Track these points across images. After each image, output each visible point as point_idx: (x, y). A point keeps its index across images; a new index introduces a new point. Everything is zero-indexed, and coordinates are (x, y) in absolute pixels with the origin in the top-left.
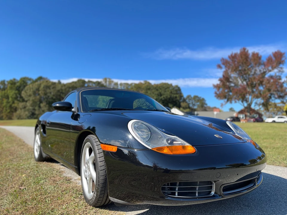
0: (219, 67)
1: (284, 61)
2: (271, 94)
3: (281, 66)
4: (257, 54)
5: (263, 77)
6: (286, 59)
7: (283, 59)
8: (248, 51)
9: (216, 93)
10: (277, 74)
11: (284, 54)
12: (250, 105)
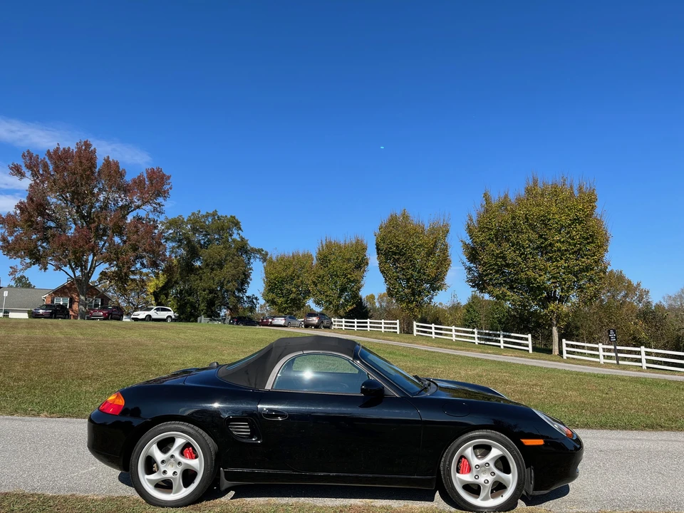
0: (17, 171)
1: (166, 192)
2: (137, 258)
3: (160, 200)
4: (117, 164)
5: (124, 217)
6: (171, 188)
7: (166, 187)
8: (94, 151)
9: (4, 240)
10: (151, 216)
11: (169, 177)
12: (88, 276)
